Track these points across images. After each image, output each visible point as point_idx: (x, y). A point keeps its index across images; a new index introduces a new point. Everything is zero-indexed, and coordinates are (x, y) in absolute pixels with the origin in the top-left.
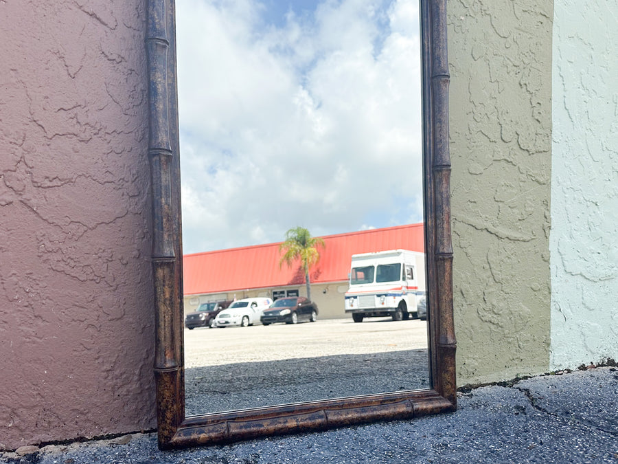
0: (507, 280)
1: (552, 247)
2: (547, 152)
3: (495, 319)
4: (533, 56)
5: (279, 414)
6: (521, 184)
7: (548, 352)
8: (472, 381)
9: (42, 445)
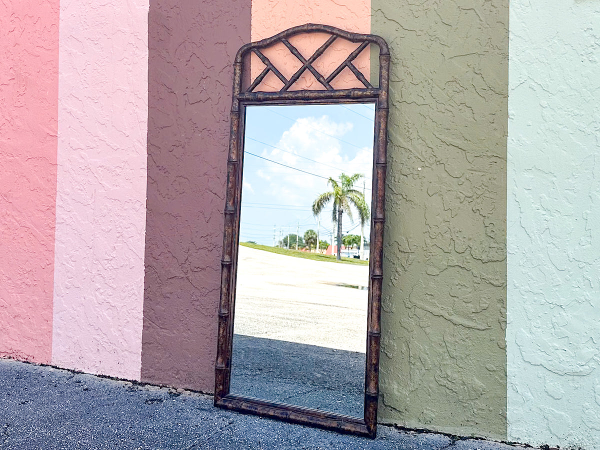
0: (462, 358)
1: (509, 338)
3: (450, 385)
4: (486, 188)
6: (475, 285)
7: (505, 425)
8: (428, 427)
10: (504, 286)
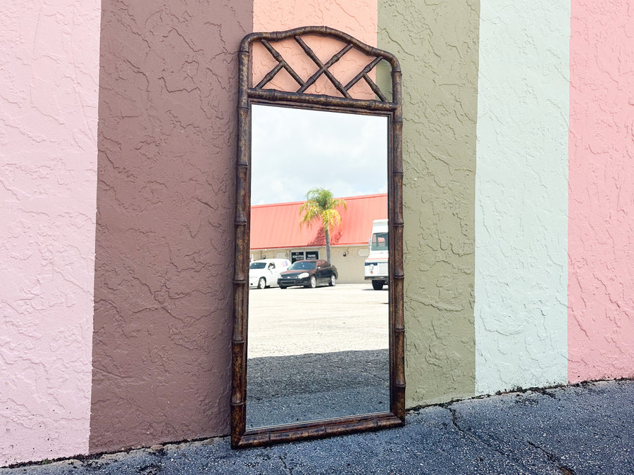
0: (445, 337)
1: (476, 314)
2: (473, 253)
3: (437, 362)
4: (462, 196)
5: (298, 428)
6: (454, 275)
7: (474, 383)
8: (421, 403)
9: (165, 444)
10: (472, 274)
